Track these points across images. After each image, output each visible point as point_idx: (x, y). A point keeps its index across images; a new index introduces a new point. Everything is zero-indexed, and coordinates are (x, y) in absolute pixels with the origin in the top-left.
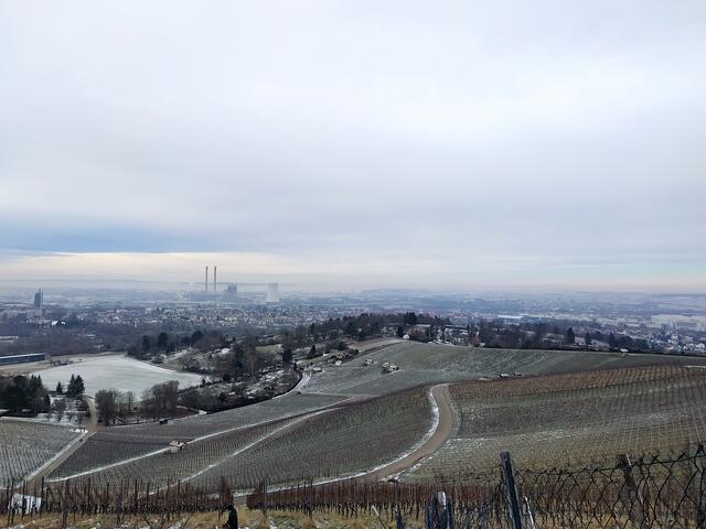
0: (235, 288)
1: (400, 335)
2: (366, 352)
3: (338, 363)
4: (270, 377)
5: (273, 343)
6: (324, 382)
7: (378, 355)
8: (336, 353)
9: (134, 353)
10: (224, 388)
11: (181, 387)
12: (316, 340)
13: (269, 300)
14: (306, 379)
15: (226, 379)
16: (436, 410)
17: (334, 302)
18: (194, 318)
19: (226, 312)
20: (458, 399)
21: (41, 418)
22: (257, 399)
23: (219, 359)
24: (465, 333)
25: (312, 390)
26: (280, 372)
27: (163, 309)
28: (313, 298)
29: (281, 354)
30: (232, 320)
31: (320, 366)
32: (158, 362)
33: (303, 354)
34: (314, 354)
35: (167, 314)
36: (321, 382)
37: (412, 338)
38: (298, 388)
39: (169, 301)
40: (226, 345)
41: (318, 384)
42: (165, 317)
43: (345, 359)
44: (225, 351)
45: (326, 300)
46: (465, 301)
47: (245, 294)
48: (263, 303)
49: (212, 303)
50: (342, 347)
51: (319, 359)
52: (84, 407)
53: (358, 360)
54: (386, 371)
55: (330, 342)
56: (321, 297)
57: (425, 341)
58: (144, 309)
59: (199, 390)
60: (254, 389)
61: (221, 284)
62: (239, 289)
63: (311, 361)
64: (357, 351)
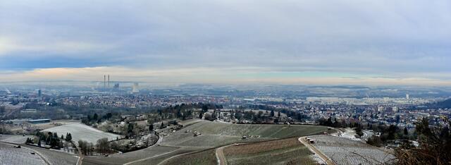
1: (201, 117)
2: (186, 126)
3: (174, 131)
4: (145, 138)
5: (143, 120)
6: (169, 140)
7: (191, 127)
8: (172, 126)
9: (84, 122)
10: (127, 142)
11: (109, 140)
12: (163, 119)
13: (134, 91)
14: (161, 139)
15: (127, 138)
16: (219, 161)
17: (166, 92)
18: (102, 102)
19: (116, 99)
20: (227, 156)
21: (62, 150)
22: (142, 148)
23: (121, 127)
24: (229, 114)
25: (164, 144)
26: (149, 135)
27: (88, 97)
29: (148, 125)
30: (119, 103)
31: (166, 132)
32: (95, 127)
33: (157, 126)
34: (162, 126)
36: (168, 140)
37: (206, 118)
38: (158, 143)
39: (88, 92)
40: (123, 120)
41: (166, 141)
42: (90, 102)
43: (177, 129)
44: (123, 123)
45: (162, 91)
46: (229, 91)
47: (123, 88)
48: (131, 93)
49: (108, 93)
50: (175, 123)
51: (165, 128)
52: (74, 146)
53: (183, 130)
54: (195, 135)
55: (169, 120)
57: (212, 120)
58: (79, 97)
59: (117, 142)
60: (140, 143)
61: (112, 82)
62: (120, 85)
63: (162, 130)
64: (182, 126)
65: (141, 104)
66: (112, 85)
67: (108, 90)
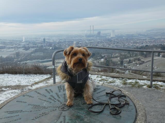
1: (159, 55)
2: (147, 62)
3: (138, 65)
5: (117, 57)
8: (137, 62)
12: (130, 57)
13: (111, 36)
17: (135, 36)
19: (98, 43)
23: (101, 63)
27: (79, 42)
29: (120, 61)
31: (132, 66)
33: (126, 61)
34: (130, 62)
35: (80, 44)
39: (79, 38)
40: (102, 58)
43: (140, 64)
44: (102, 60)
45: (132, 36)
48: (110, 38)
49: (93, 38)
50: (139, 60)
51: (132, 63)
53: (144, 65)
55: (135, 58)
61: (95, 30)
62: (102, 32)
63: (129, 64)
64: (144, 62)
65: (116, 46)
66: (96, 32)
67: (93, 36)
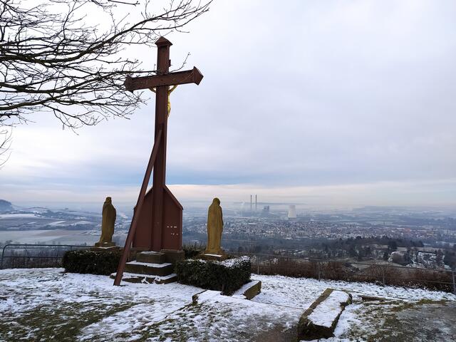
0: (268, 207)
1: (386, 258)
13: (289, 216)
17: (333, 219)
18: (248, 231)
19: (266, 227)
24: (434, 257)
28: (319, 215)
30: (270, 233)
37: (395, 261)
39: (230, 216)
46: (436, 219)
47: (275, 212)
48: (286, 219)
49: (256, 218)
56: (324, 214)
57: (404, 265)
61: (260, 203)
62: (271, 208)
65: (299, 235)
66: (261, 208)
67: (254, 214)
